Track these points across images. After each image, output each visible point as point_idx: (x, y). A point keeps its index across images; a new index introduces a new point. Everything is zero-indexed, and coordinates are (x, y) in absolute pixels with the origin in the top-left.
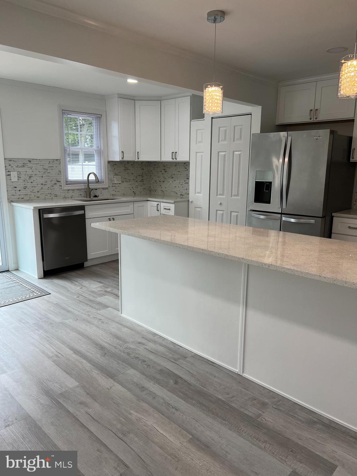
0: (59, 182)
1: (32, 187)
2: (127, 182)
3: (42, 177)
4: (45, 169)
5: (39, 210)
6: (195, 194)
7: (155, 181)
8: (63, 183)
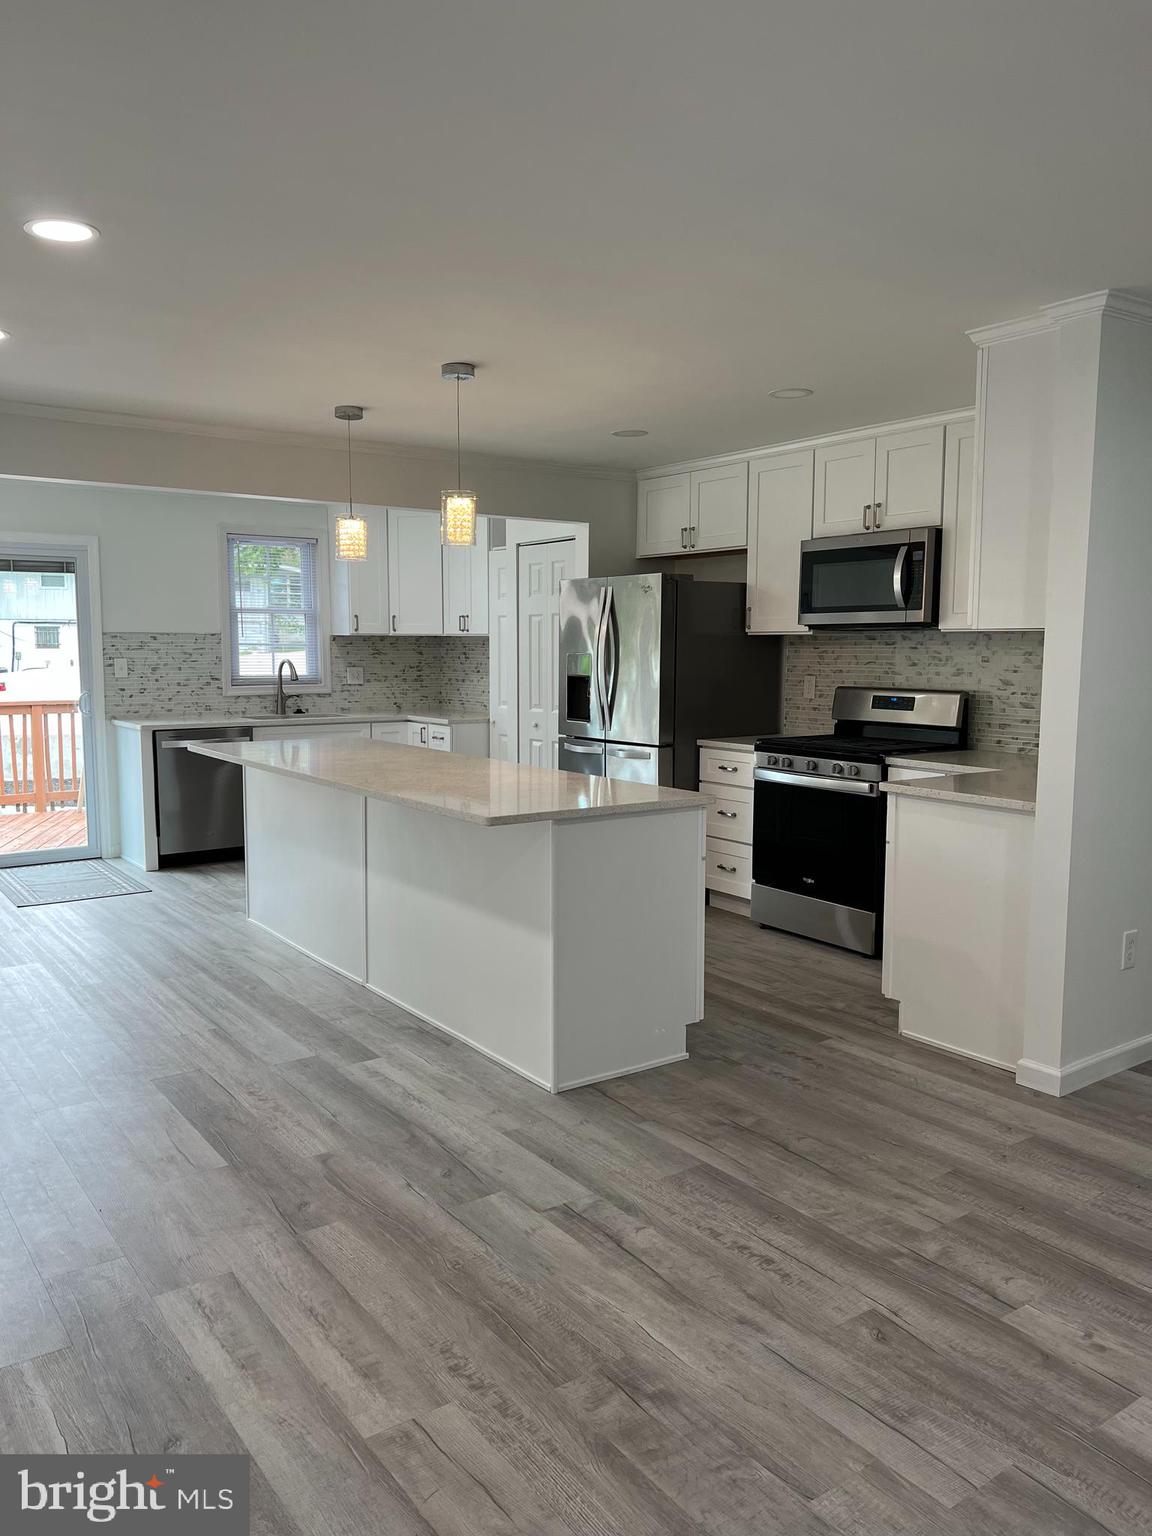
0: (217, 679)
1: (158, 689)
2: (379, 681)
3: (180, 669)
4: (185, 653)
5: (154, 732)
6: (499, 705)
7: (450, 680)
8: (225, 681)
